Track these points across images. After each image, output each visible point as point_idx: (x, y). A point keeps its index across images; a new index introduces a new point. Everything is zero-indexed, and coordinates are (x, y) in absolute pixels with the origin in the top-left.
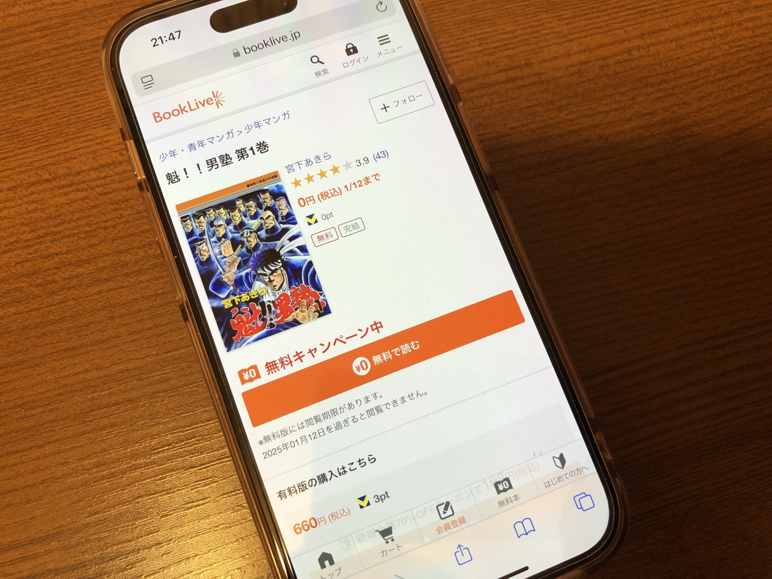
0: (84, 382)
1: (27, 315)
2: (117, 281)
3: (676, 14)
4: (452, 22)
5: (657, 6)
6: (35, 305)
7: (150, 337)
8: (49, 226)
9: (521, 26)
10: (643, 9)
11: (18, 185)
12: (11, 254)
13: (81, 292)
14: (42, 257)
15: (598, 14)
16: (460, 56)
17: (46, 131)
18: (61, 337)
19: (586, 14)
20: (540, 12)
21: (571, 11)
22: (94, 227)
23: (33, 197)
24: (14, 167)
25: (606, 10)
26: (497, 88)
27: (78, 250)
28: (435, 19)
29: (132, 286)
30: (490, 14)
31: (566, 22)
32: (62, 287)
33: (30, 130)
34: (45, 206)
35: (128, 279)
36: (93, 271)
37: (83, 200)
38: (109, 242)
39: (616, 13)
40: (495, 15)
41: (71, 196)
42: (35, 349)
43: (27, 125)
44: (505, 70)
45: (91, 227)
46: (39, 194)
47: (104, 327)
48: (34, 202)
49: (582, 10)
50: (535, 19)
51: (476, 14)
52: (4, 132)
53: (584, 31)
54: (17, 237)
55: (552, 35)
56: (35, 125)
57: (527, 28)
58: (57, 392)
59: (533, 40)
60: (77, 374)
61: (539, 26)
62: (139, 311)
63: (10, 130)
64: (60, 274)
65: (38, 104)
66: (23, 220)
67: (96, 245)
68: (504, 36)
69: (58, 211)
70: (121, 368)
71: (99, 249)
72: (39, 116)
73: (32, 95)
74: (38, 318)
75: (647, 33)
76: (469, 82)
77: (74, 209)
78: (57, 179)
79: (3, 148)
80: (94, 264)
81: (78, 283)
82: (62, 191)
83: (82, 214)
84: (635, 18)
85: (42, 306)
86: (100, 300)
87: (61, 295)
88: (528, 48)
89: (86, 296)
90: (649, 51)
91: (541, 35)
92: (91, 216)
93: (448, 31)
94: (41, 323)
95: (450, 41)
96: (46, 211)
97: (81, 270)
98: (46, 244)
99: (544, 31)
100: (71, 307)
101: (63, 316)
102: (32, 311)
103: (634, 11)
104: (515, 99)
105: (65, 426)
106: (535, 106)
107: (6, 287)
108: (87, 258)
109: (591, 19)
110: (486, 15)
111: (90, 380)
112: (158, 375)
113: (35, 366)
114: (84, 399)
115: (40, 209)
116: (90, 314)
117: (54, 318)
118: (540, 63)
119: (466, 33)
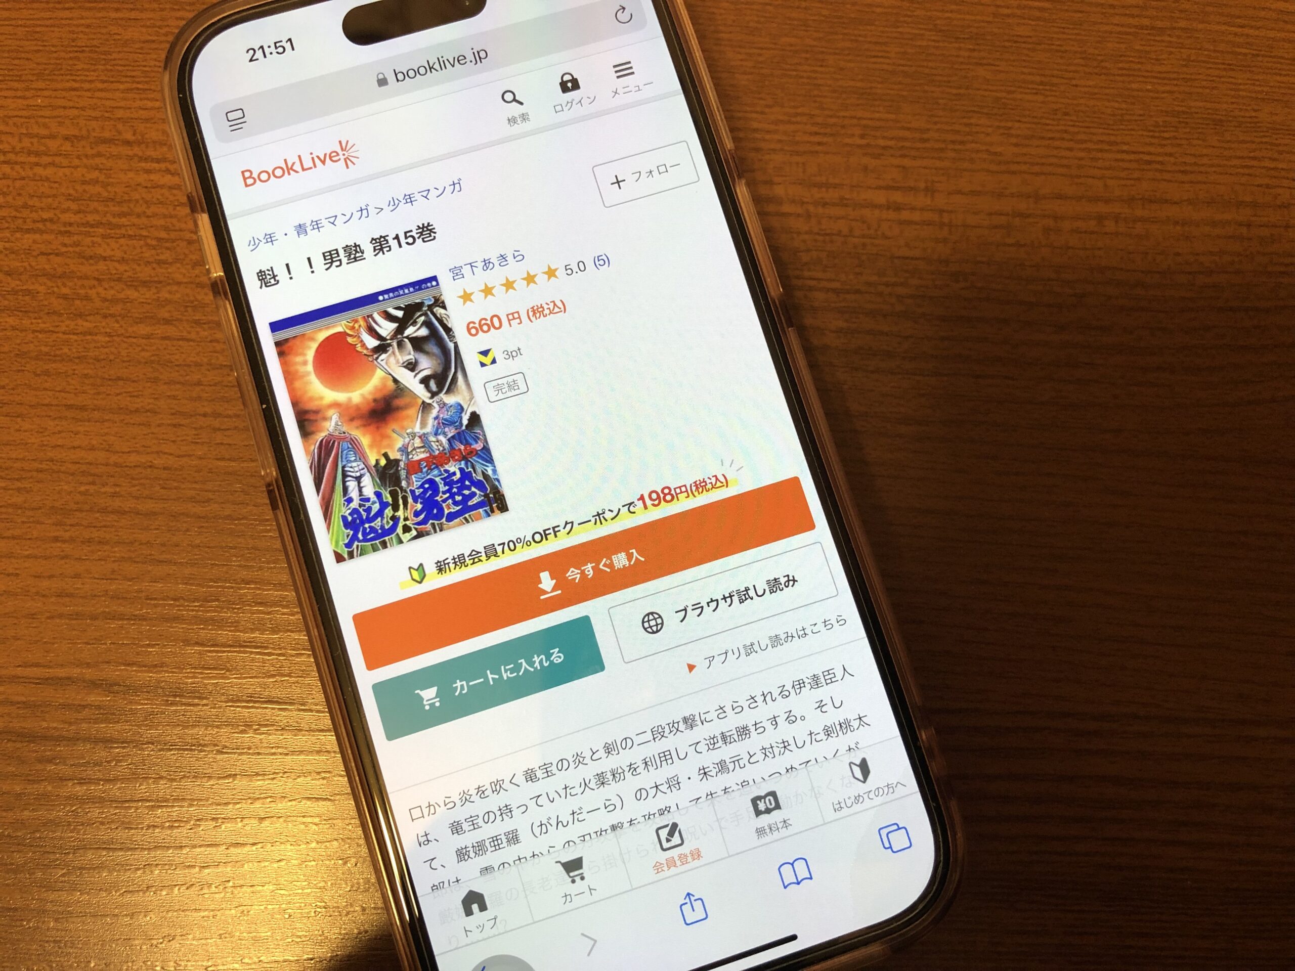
0: (82, 464)
1: (32, 335)
2: (181, 328)
3: (1198, 183)
4: (830, 86)
5: (1172, 160)
6: (47, 325)
7: (201, 428)
8: (107, 212)
9: (938, 126)
10: (1147, 158)
12: (37, 237)
14: (81, 255)
15: (1071, 144)
16: (825, 144)
17: (150, 67)
18: (69, 385)
19: (1050, 139)
20: (979, 113)
21: (1029, 126)
22: (173, 235)
23: (98, 161)
24: (84, 107)
25: (1086, 141)
26: (867, 212)
27: (139, 262)
28: (805, 75)
29: (201, 342)
30: (896, 92)
31: (1014, 140)
32: (96, 311)
33: (127, 57)
34: (111, 180)
35: (198, 329)
36: (149, 301)
37: (170, 188)
38: (187, 264)
39: (1101, 151)
40: (903, 97)
42: (26, 391)
43: (125, 49)
44: (888, 188)
45: (168, 234)
46: (108, 158)
47: (139, 391)
48: (97, 169)
49: (1046, 130)
50: (965, 120)
51: (873, 85)
52: (87, 49)
53: (1038, 164)
54: (55, 215)
55: (985, 156)
57: (948, 132)
58: (36, 465)
59: (951, 154)
60: (74, 448)
61: (968, 134)
62: (199, 383)
63: (97, 49)
64: (100, 290)
66: (72, 192)
67: (168, 264)
68: (907, 134)
69: (127, 194)
70: (143, 461)
71: (169, 270)
72: (147, 41)
74: (46, 346)
75: (1140, 199)
76: (824, 189)
77: (153, 197)
78: (143, 146)
79: (79, 73)
80: (155, 291)
81: (122, 312)
82: (143, 165)
83: (160, 210)
84: (1128, 169)
85: (56, 330)
86: (146, 348)
87: (90, 322)
88: (938, 164)
89: (128, 335)
90: (1134, 228)
91: (967, 150)
92: (176, 216)
93: (818, 99)
94: (47, 354)
95: (817, 116)
96: (109, 188)
97: (132, 294)
98: (93, 239)
99: (973, 145)
100: (99, 345)
101: (83, 354)
102: (40, 332)
103: (1132, 157)
104: (889, 238)
105: (31, 520)
106: (917, 259)
107: (14, 284)
108: (148, 279)
109: (1057, 148)
110: (889, 91)
111: (91, 464)
112: (194, 489)
113: (18, 417)
114: (72, 489)
115: (102, 182)
116: (124, 364)
117: (69, 354)
118: (949, 194)
119: (846, 110)
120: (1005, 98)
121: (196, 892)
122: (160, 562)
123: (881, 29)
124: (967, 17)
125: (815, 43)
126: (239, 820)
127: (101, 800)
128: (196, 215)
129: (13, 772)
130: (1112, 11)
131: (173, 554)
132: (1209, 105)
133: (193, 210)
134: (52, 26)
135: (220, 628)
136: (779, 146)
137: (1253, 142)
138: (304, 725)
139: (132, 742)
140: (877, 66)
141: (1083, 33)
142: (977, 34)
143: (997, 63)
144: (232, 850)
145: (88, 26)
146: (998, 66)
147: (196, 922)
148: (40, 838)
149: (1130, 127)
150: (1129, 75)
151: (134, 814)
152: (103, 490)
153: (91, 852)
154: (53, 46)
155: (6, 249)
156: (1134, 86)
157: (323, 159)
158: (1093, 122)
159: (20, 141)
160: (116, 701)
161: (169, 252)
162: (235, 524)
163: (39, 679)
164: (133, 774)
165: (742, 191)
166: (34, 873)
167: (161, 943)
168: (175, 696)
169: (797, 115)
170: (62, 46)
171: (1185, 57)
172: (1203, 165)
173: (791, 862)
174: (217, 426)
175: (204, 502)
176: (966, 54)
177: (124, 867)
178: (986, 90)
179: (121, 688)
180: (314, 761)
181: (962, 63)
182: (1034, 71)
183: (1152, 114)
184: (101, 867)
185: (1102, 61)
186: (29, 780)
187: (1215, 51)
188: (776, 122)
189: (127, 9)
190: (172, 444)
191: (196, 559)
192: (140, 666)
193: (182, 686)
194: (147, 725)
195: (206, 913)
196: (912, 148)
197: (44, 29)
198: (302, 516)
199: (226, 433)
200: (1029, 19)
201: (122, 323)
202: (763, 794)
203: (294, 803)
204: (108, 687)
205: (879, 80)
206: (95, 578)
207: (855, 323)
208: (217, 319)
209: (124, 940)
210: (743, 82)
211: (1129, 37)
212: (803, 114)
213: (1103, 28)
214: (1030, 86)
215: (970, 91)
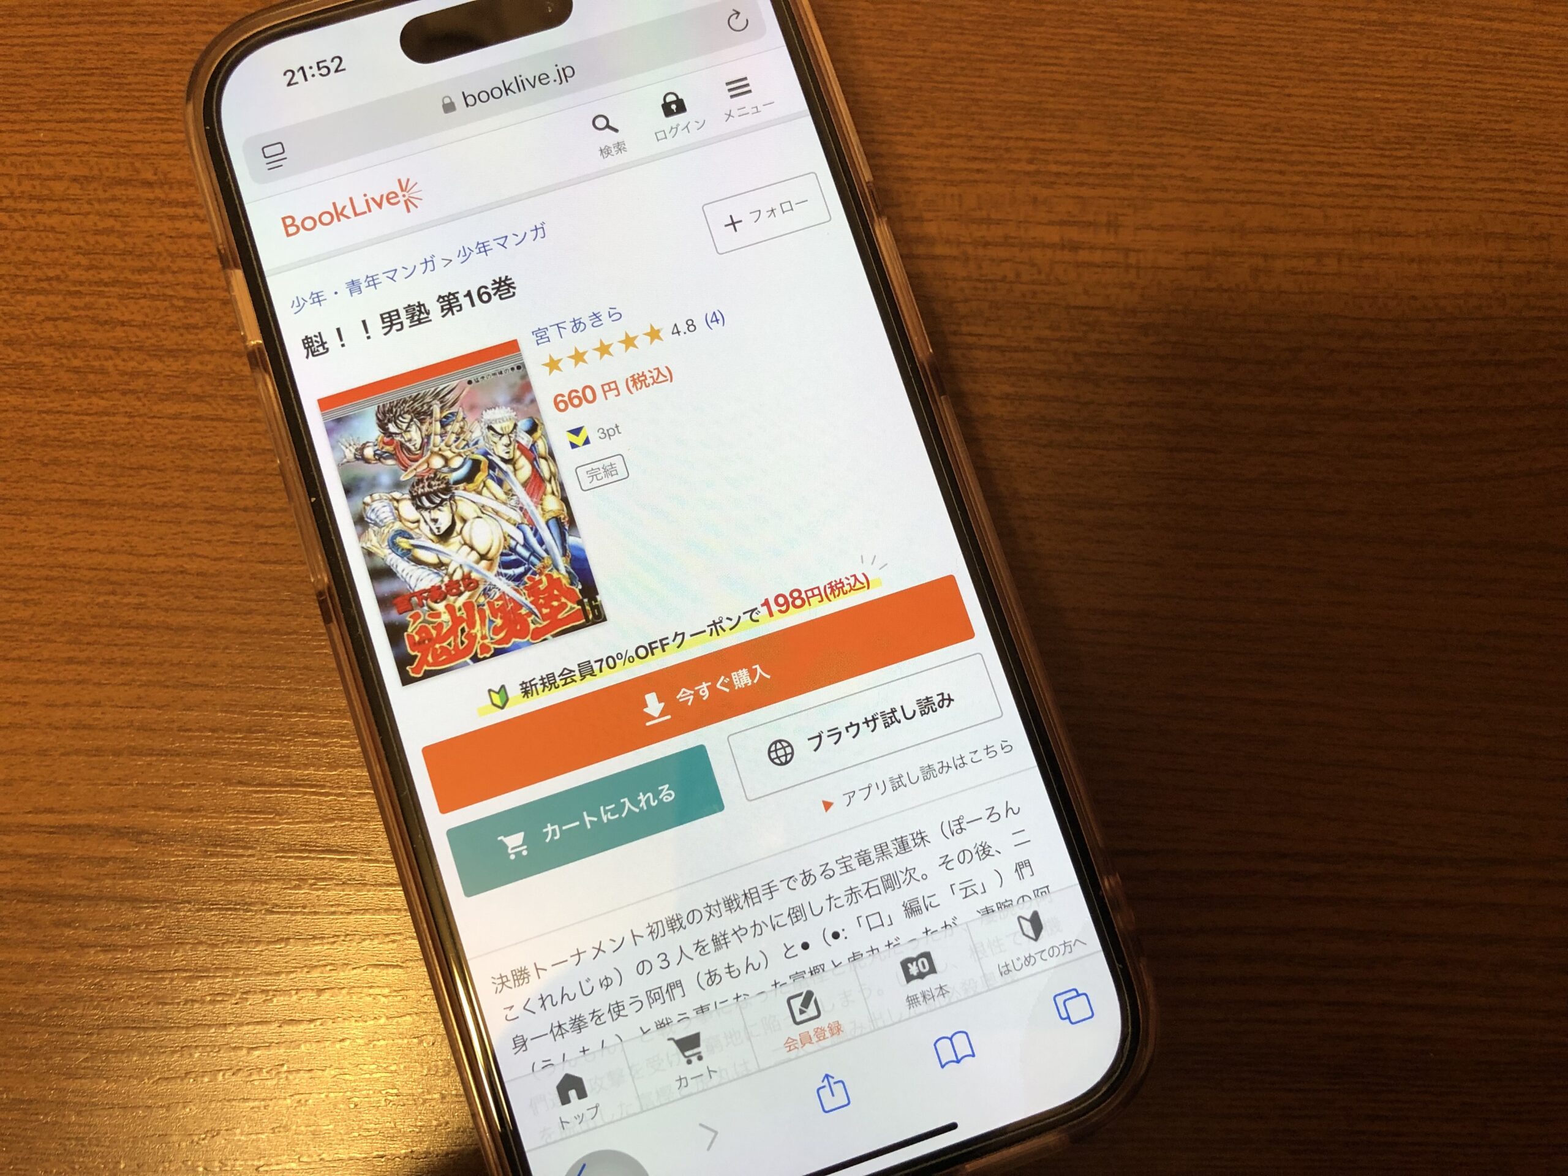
0: (99, 570)
1: (37, 417)
2: (215, 405)
3: (1438, 211)
4: (991, 101)
5: (1407, 184)
6: (55, 405)
7: (242, 525)
8: (124, 268)
9: (1123, 147)
10: (1375, 181)
11: (93, 177)
12: (41, 298)
14: (94, 320)
15: (1283, 167)
16: (986, 171)
17: (172, 92)
18: (83, 476)
19: (1258, 160)
20: (1171, 130)
21: (1233, 145)
22: (204, 294)
23: (112, 206)
24: (96, 142)
25: (1301, 163)
26: (1036, 253)
27: (163, 327)
28: (961, 87)
29: (240, 421)
30: (1071, 107)
31: (1214, 163)
32: (113, 387)
33: (145, 81)
35: (236, 407)
36: (176, 374)
37: (200, 237)
38: (222, 329)
39: (1320, 173)
40: (1079, 112)
41: (182, 225)
42: (31, 483)
43: (143, 71)
45: (198, 293)
46: (124, 203)
47: (165, 482)
48: (111, 216)
49: (1255, 150)
50: (1155, 140)
51: (1043, 99)
52: (98, 72)
53: (1244, 191)
54: (63, 271)
55: (1180, 183)
56: (157, 75)
57: (1134, 154)
58: (45, 572)
59: (1140, 181)
60: (90, 551)
61: (1159, 156)
62: (237, 472)
64: (119, 362)
65: (175, 37)
66: (82, 244)
67: (198, 328)
69: (148, 245)
71: (200, 336)
73: (168, 18)
74: (54, 429)
75: (1369, 232)
76: (985, 226)
78: (166, 187)
80: (183, 362)
81: (145, 387)
82: (166, 210)
83: (188, 264)
84: (1354, 196)
85: (68, 409)
86: (173, 430)
87: (107, 400)
88: (1123, 193)
89: (152, 415)
90: (1361, 267)
91: (1157, 176)
93: (977, 117)
94: (56, 439)
95: (976, 137)
96: (126, 239)
97: (156, 365)
98: (110, 300)
99: (1166, 170)
100: (117, 427)
101: (98, 438)
102: (47, 412)
103: (1356, 181)
104: (1064, 284)
105: (41, 638)
106: (1098, 308)
107: (15, 355)
108: (175, 347)
109: (1267, 171)
110: (1062, 107)
111: (110, 570)
112: (235, 598)
113: (22, 514)
114: (89, 601)
115: (118, 231)
116: (148, 450)
117: (82, 438)
118: (1138, 229)
119: (1012, 130)
120: (1203, 112)
121: (244, 1079)
122: (196, 685)
123: (1052, 30)
124: (1157, 14)
125: (973, 49)
126: (293, 992)
127: (130, 970)
128: (229, 271)
129: (24, 938)
131: (210, 676)
132: (1451, 116)
133: (225, 264)
134: (54, 45)
135: (268, 764)
136: (930, 175)
137: (1505, 160)
138: (369, 879)
140: (1047, 75)
141: (1298, 31)
142: (1168, 34)
143: (1193, 69)
144: (286, 1028)
145: (98, 44)
146: (1195, 73)
147: (244, 1114)
148: (57, 1016)
149: (1355, 145)
150: (1354, 82)
151: (169, 987)
152: (125, 601)
153: (118, 1032)
154: (57, 69)
157: (379, 201)
158: (1309, 139)
159: (20, 184)
160: (145, 852)
161: (198, 314)
162: (283, 640)
163: (52, 827)
165: (882, 232)
166: (51, 1058)
167: (203, 1139)
168: (216, 846)
169: (951, 136)
170: (67, 69)
171: (1421, 58)
172: (1444, 189)
173: (950, 1036)
174: (260, 522)
175: (245, 614)
176: (1156, 59)
177: (158, 1049)
178: (1178, 102)
180: (381, 921)
181: (1150, 70)
182: (1239, 78)
183: (1381, 127)
184: (131, 1050)
185: (1321, 64)
186: (43, 948)
187: (1458, 50)
188: (927, 146)
189: (144, 22)
190: (206, 544)
191: (238, 682)
192: (172, 811)
193: (223, 833)
194: (182, 881)
196: (1090, 175)
197: (47, 48)
198: (360, 630)
199: (272, 531)
201: (145, 400)
202: (915, 956)
203: (358, 971)
204: (136, 835)
206: (118, 707)
207: (1023, 387)
208: (255, 393)
209: (160, 1135)
210: (886, 98)
211: (1353, 35)
212: (959, 136)
213: (1321, 24)
214: (1233, 97)
215: (1160, 104)
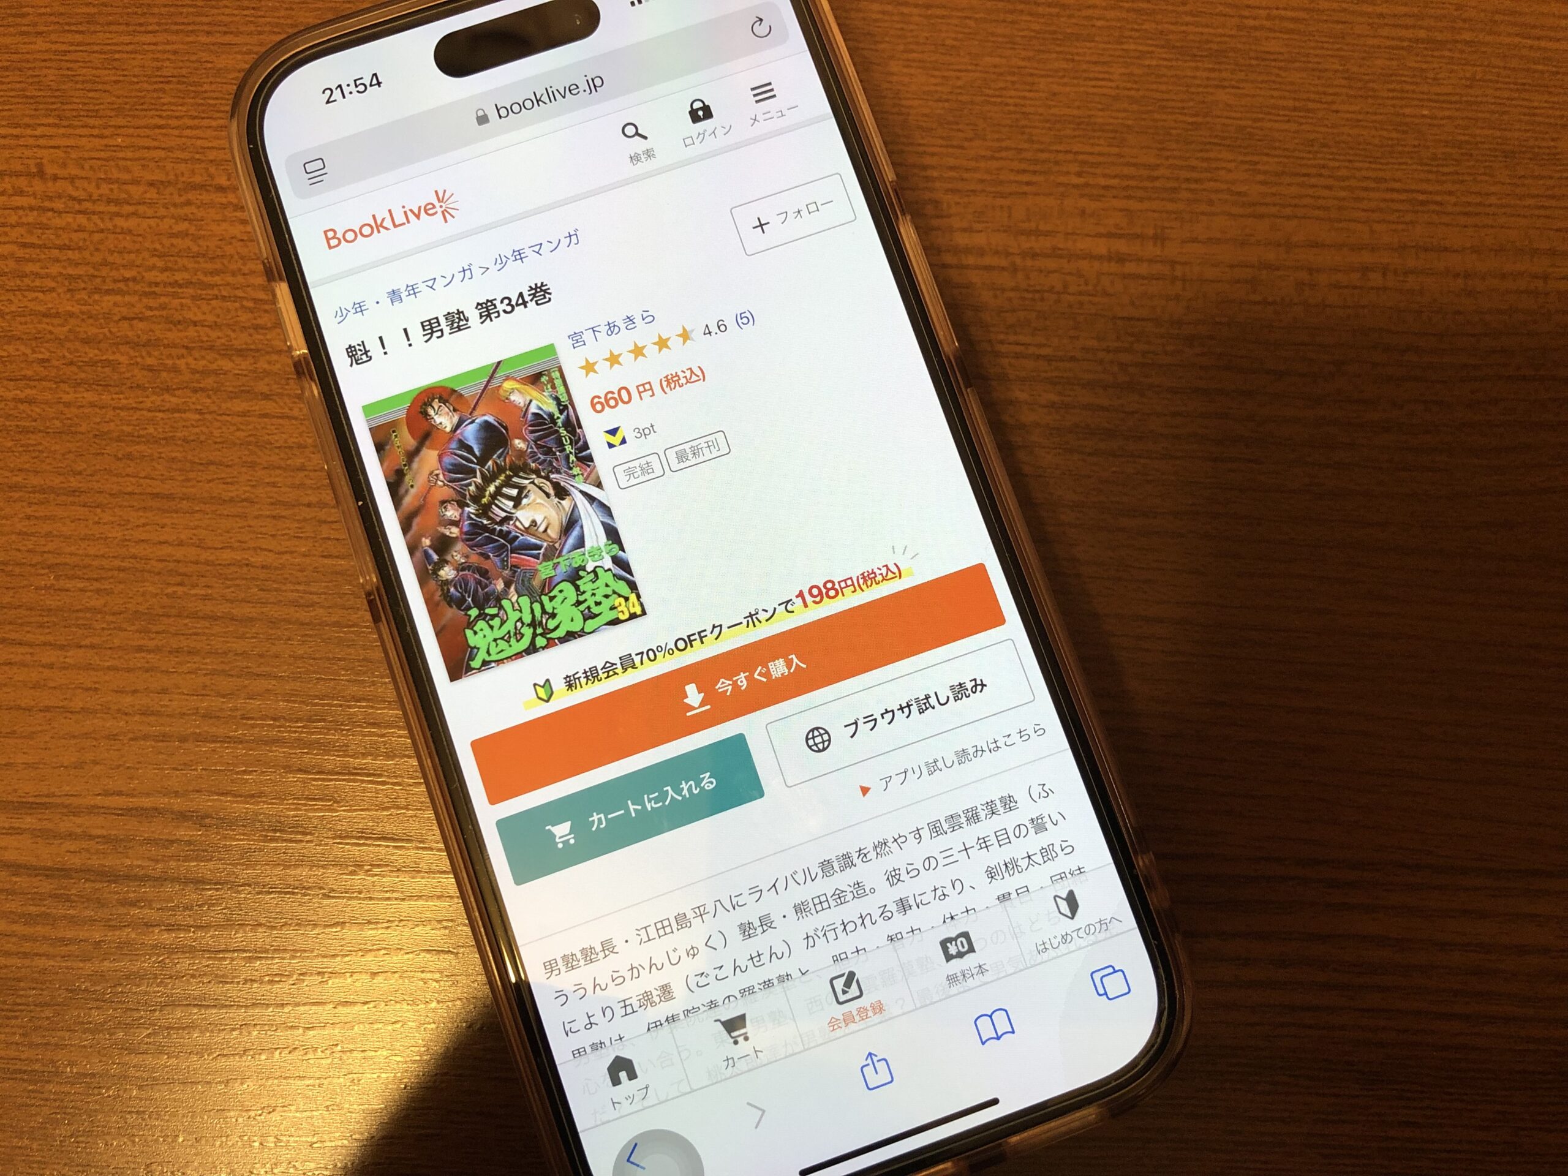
0: (169, 561)
1: (113, 413)
2: (282, 404)
3: (1484, 226)
4: (1041, 115)
5: (1453, 199)
6: (130, 401)
7: (305, 520)
8: (197, 270)
9: (1171, 161)
10: (1422, 197)
12: (118, 298)
13: (214, 402)
14: (168, 320)
15: (1330, 182)
16: (1035, 183)
18: (155, 470)
19: (1305, 175)
20: (1220, 145)
21: (1280, 160)
23: (187, 210)
25: (1348, 178)
26: (1084, 265)
27: (234, 328)
28: (1011, 101)
30: (1120, 121)
31: (1260, 177)
32: (185, 385)
36: (245, 373)
39: (1366, 189)
40: (1128, 126)
42: (106, 477)
43: (219, 80)
46: (199, 207)
47: (233, 477)
48: (185, 220)
49: (1300, 165)
50: (1202, 155)
51: (1092, 113)
53: (1290, 205)
54: (138, 273)
55: (1226, 197)
57: (1181, 168)
58: (117, 563)
59: (1185, 195)
60: (161, 543)
61: (1206, 170)
62: (302, 468)
63: (185, 80)
64: (190, 360)
65: (249, 47)
66: (158, 246)
67: (267, 329)
68: (1133, 171)
69: (220, 248)
70: (239, 558)
71: (268, 337)
73: (242, 29)
74: (128, 425)
75: (1414, 247)
76: (1033, 238)
77: (250, 252)
81: (215, 385)
84: (1398, 211)
85: (141, 406)
86: (241, 427)
87: (179, 397)
88: (1170, 206)
89: (221, 412)
90: (1406, 282)
91: (1204, 190)
93: (1028, 130)
94: (130, 434)
95: (1026, 150)
96: (201, 242)
97: (226, 364)
98: (183, 301)
99: (1212, 184)
100: (188, 424)
101: (171, 434)
102: (121, 409)
103: (1403, 196)
104: (1112, 295)
105: (112, 626)
106: (1143, 320)
107: (92, 353)
108: (244, 346)
109: (1314, 186)
110: (1112, 121)
111: (179, 562)
112: (298, 591)
113: (98, 507)
114: (159, 591)
115: (192, 234)
116: (217, 446)
117: (155, 434)
118: (1184, 242)
119: (1061, 143)
120: (1251, 127)
121: (300, 1057)
122: (258, 675)
123: (1103, 46)
124: (1206, 30)
125: (1024, 64)
126: (348, 975)
127: (192, 950)
129: (91, 916)
130: (1381, 21)
131: (273, 666)
132: (1498, 133)
134: (131, 52)
135: (327, 752)
136: (979, 187)
137: (1551, 178)
138: (423, 866)
139: (226, 883)
140: (1098, 90)
141: (1345, 48)
142: (1217, 51)
143: (1241, 85)
144: (341, 1009)
145: (175, 52)
146: (1243, 88)
147: (299, 1091)
148: (122, 992)
149: (1401, 161)
150: (1402, 99)
151: (229, 967)
152: (193, 592)
153: (179, 1009)
154: (134, 76)
155: (83, 313)
156: (1407, 111)
157: (417, 212)
158: (1356, 155)
159: (98, 188)
160: (209, 836)
161: (266, 315)
162: (344, 632)
163: (121, 809)
164: (228, 920)
165: (907, 230)
166: (114, 1034)
167: (260, 1115)
168: (275, 831)
169: (1001, 149)
170: (145, 76)
171: (1468, 75)
172: (1491, 205)
174: (323, 517)
175: (307, 606)
176: (1205, 74)
177: (218, 1027)
178: (1227, 118)
179: (214, 821)
180: (434, 908)
181: (1199, 86)
182: (1287, 94)
183: (1429, 144)
184: (192, 1027)
186: (109, 926)
187: (1505, 68)
188: (978, 158)
189: (219, 32)
190: (271, 538)
191: (300, 673)
192: (235, 796)
193: (283, 819)
194: (242, 865)
195: (311, 1082)
196: (1138, 188)
197: (125, 56)
198: (408, 626)
199: (334, 526)
200: (1281, 32)
201: (213, 397)
203: (411, 956)
204: (200, 819)
205: (1100, 106)
206: (184, 694)
207: (1069, 396)
209: (218, 1111)
210: (939, 111)
211: (1401, 52)
212: (1007, 149)
213: (1370, 42)
214: (1281, 113)
215: (1209, 119)
